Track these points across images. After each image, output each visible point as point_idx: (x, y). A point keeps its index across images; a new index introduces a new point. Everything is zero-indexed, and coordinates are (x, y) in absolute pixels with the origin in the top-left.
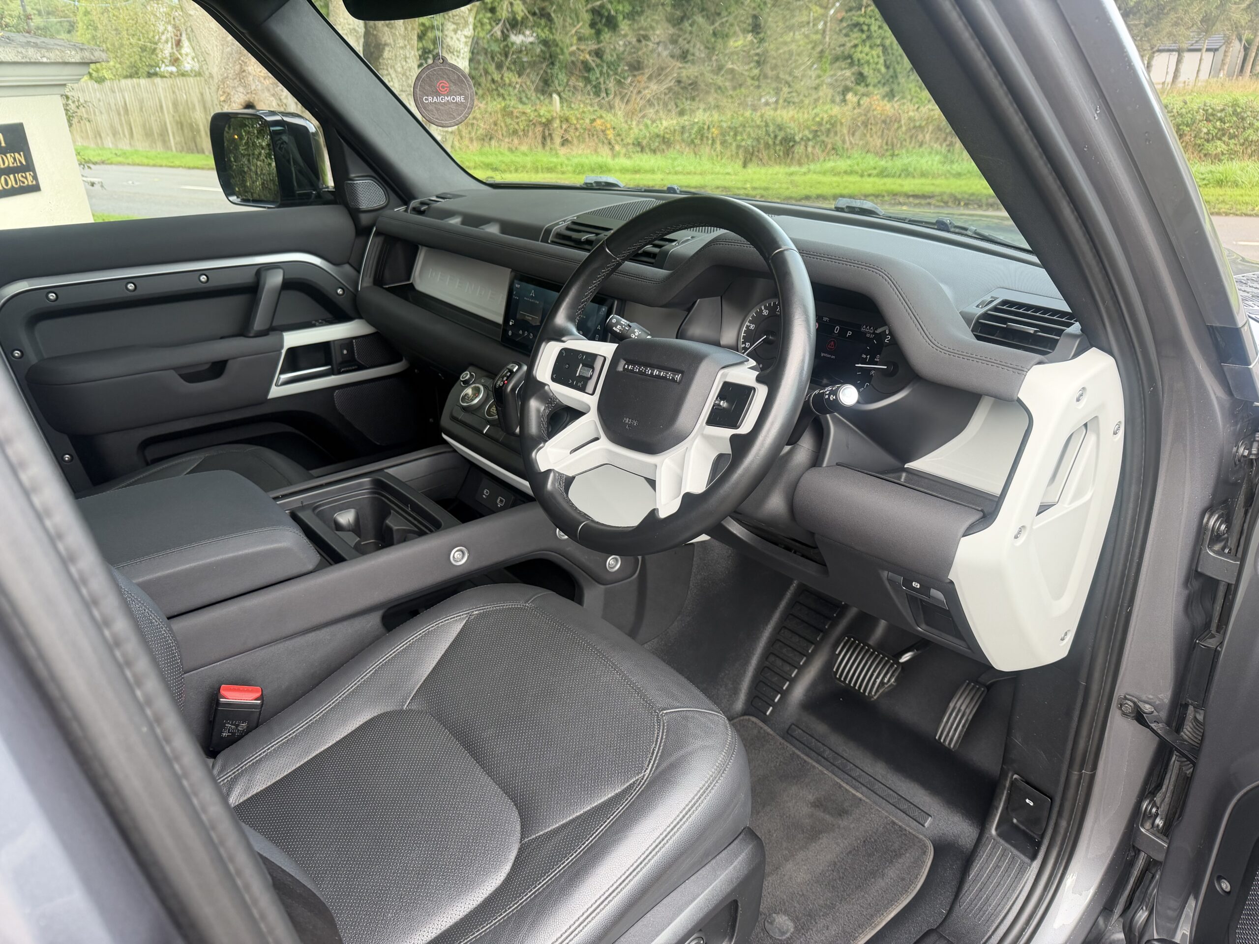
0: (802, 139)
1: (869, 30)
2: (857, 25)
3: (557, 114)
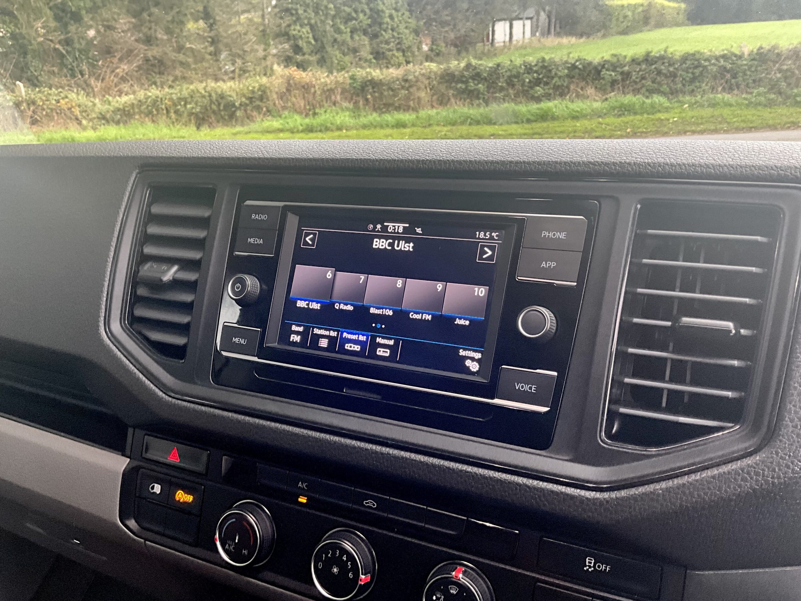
0: (241, 105)
1: (297, 13)
2: (287, 10)
3: (22, 98)
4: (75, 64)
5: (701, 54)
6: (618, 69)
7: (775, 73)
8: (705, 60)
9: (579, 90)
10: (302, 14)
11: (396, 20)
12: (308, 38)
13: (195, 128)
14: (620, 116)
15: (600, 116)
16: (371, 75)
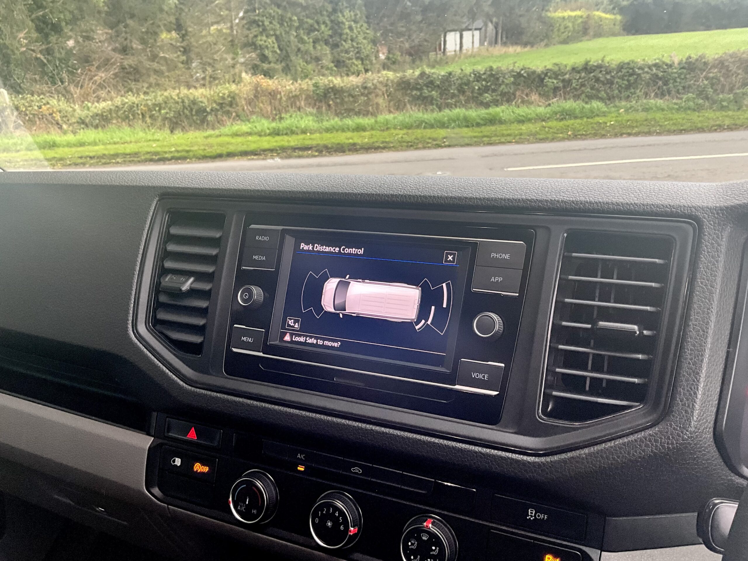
2: (255, 22)
4: (55, 72)
5: (636, 63)
6: (560, 77)
7: (703, 80)
8: (639, 69)
9: (524, 96)
10: (268, 26)
11: (355, 31)
12: (273, 47)
13: (168, 132)
14: (562, 119)
15: (543, 120)
16: (333, 83)
